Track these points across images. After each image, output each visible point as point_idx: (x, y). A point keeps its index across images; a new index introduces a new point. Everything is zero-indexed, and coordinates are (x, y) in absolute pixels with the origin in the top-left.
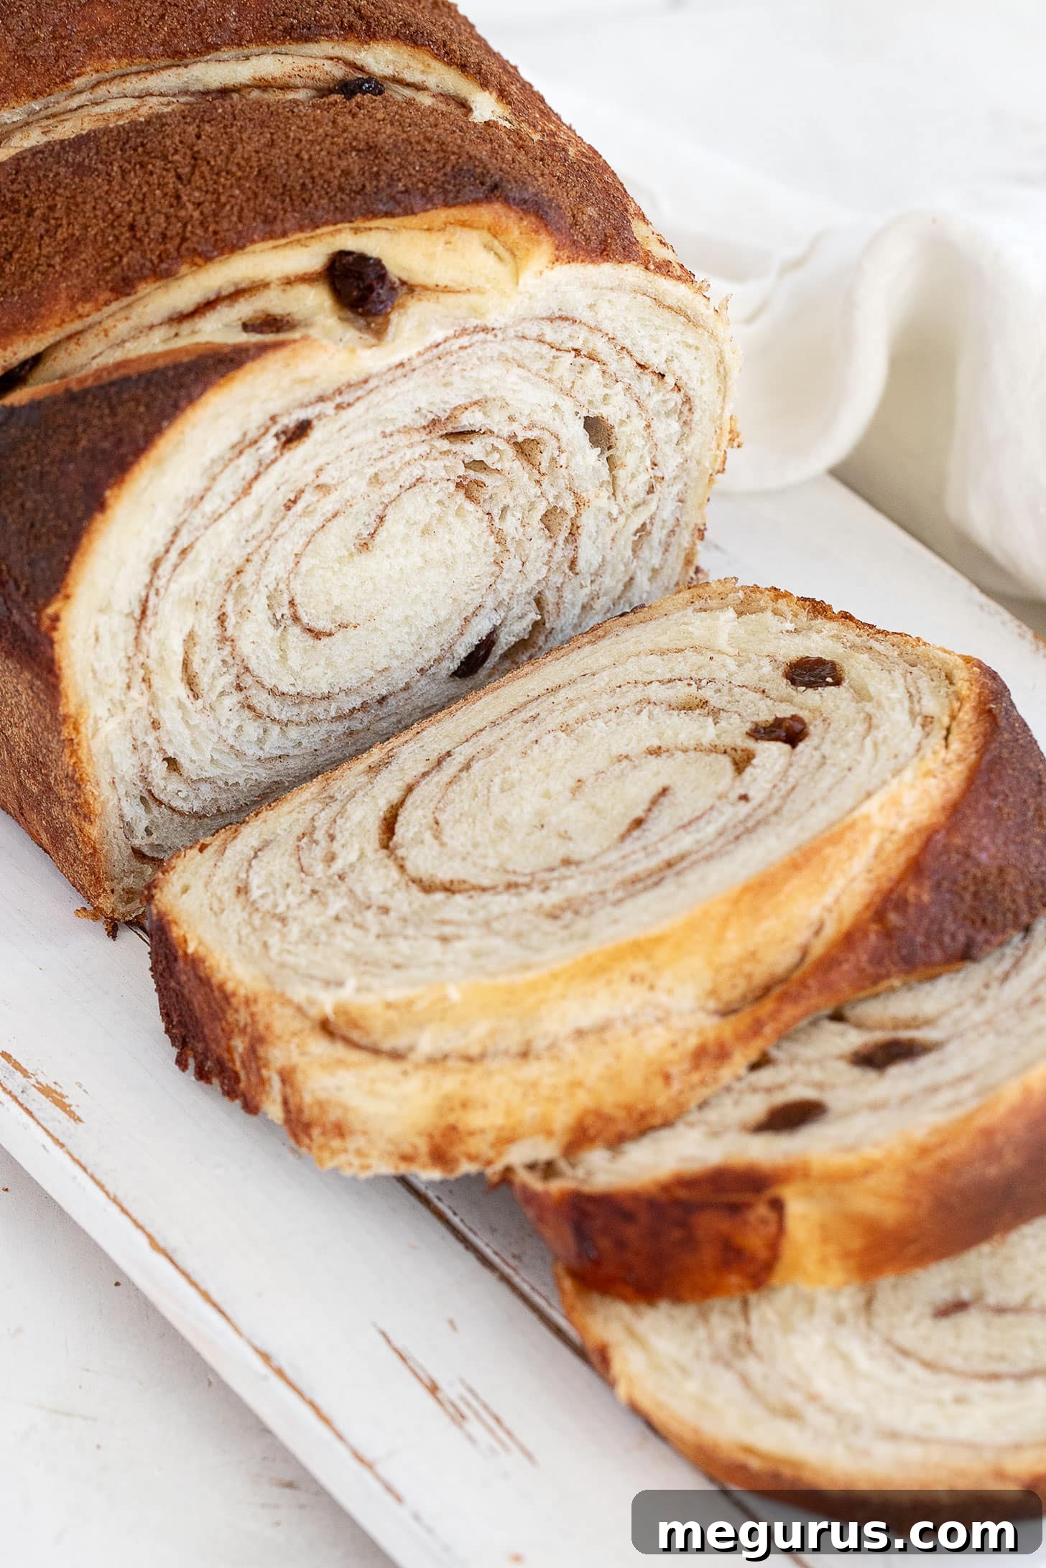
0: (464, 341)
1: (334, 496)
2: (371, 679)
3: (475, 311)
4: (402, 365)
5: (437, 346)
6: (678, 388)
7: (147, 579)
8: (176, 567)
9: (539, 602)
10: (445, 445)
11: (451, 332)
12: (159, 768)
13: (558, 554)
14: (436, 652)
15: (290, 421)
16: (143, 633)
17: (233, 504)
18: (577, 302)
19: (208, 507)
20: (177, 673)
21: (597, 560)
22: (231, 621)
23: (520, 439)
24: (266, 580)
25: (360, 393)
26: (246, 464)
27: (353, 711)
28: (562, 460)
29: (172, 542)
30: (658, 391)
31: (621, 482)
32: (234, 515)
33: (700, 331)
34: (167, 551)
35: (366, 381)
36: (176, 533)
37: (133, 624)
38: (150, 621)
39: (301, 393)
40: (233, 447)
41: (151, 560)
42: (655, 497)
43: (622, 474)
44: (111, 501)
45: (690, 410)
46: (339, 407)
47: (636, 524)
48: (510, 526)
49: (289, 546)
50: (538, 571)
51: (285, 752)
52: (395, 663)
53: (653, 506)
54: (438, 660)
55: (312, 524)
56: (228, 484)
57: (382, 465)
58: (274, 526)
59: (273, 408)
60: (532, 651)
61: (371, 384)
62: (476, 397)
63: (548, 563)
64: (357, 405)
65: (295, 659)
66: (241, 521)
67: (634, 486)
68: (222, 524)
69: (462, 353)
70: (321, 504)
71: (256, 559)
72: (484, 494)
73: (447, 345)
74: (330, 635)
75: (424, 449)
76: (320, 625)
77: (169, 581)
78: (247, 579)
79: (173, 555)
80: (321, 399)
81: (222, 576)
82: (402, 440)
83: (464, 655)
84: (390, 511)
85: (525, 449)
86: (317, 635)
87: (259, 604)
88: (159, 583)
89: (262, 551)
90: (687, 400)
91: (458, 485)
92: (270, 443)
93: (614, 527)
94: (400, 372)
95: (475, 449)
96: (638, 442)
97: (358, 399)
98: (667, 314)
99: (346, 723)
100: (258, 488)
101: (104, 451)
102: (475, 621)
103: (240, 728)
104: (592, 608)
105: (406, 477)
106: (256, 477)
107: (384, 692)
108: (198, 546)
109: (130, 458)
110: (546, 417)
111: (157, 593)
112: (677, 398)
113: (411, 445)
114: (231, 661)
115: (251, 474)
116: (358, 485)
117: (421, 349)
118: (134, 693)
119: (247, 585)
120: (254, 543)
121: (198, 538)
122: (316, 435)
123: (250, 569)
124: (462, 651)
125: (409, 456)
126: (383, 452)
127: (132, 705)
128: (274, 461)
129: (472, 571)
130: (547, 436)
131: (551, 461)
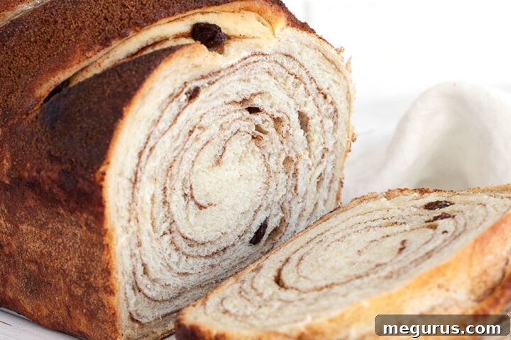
0: (255, 58)
1: (207, 132)
2: (220, 238)
3: (258, 46)
4: (232, 66)
5: (245, 59)
6: (332, 103)
7: (136, 161)
8: (148, 156)
9: (282, 208)
10: (247, 113)
11: (250, 54)
12: (140, 270)
13: (290, 182)
14: (244, 228)
15: (191, 86)
16: (136, 190)
17: (170, 127)
18: (295, 49)
19: (162, 126)
20: (148, 216)
21: (304, 190)
22: (168, 192)
23: (275, 117)
24: (182, 173)
25: (217, 77)
26: (174, 107)
27: (214, 253)
28: (291, 132)
29: (147, 143)
30: (325, 104)
31: (313, 149)
32: (170, 133)
33: (340, 74)
34: (145, 147)
35: (219, 72)
36: (148, 138)
37: (131, 185)
38: (138, 185)
39: (198, 73)
40: (170, 96)
41: (139, 151)
42: (325, 159)
43: (313, 144)
44: (125, 114)
45: (337, 116)
46: (210, 84)
47: (318, 174)
48: (272, 162)
49: (189, 156)
50: (283, 191)
51: (187, 271)
52: (229, 231)
53: (325, 164)
54: (246, 232)
55: (198, 145)
56: (168, 116)
57: (225, 119)
58: (185, 143)
59: (186, 78)
60: (280, 235)
61: (221, 74)
62: (259, 90)
63: (286, 187)
64: (217, 83)
65: (192, 219)
66: (173, 137)
67: (318, 152)
68: (166, 137)
69: (254, 64)
70: (202, 136)
71: (178, 159)
72: (263, 143)
73: (249, 59)
74: (205, 208)
75: (238, 114)
76: (202, 202)
77: (145, 164)
78: (174, 170)
79: (147, 150)
80: (203, 77)
81: (164, 168)
82: (232, 107)
83: (255, 231)
84: (227, 145)
85: (277, 121)
86: (201, 207)
87: (178, 185)
88: (142, 164)
89: (180, 156)
90: (336, 111)
91: (253, 137)
92: (184, 97)
93: (310, 172)
94: (232, 70)
95: (258, 118)
96: (318, 129)
97: (217, 80)
98: (328, 63)
99: (211, 259)
100: (180, 120)
101: (119, 92)
102: (259, 213)
103: (170, 255)
104: (303, 216)
105: (233, 129)
106: (178, 115)
107: (225, 246)
108: (157, 147)
109: (133, 93)
110: (284, 107)
111: (141, 170)
112: (331, 110)
113: (235, 111)
114: (168, 215)
115: (176, 113)
116: (214, 129)
117: (239, 59)
118: (132, 223)
119: (174, 173)
120: (177, 152)
121: (156, 143)
122: (202, 96)
123: (176, 165)
124: (255, 229)
125: (234, 117)
126: (225, 113)
127: (131, 230)
128: (185, 107)
129: (258, 184)
130: (285, 117)
131: (287, 132)
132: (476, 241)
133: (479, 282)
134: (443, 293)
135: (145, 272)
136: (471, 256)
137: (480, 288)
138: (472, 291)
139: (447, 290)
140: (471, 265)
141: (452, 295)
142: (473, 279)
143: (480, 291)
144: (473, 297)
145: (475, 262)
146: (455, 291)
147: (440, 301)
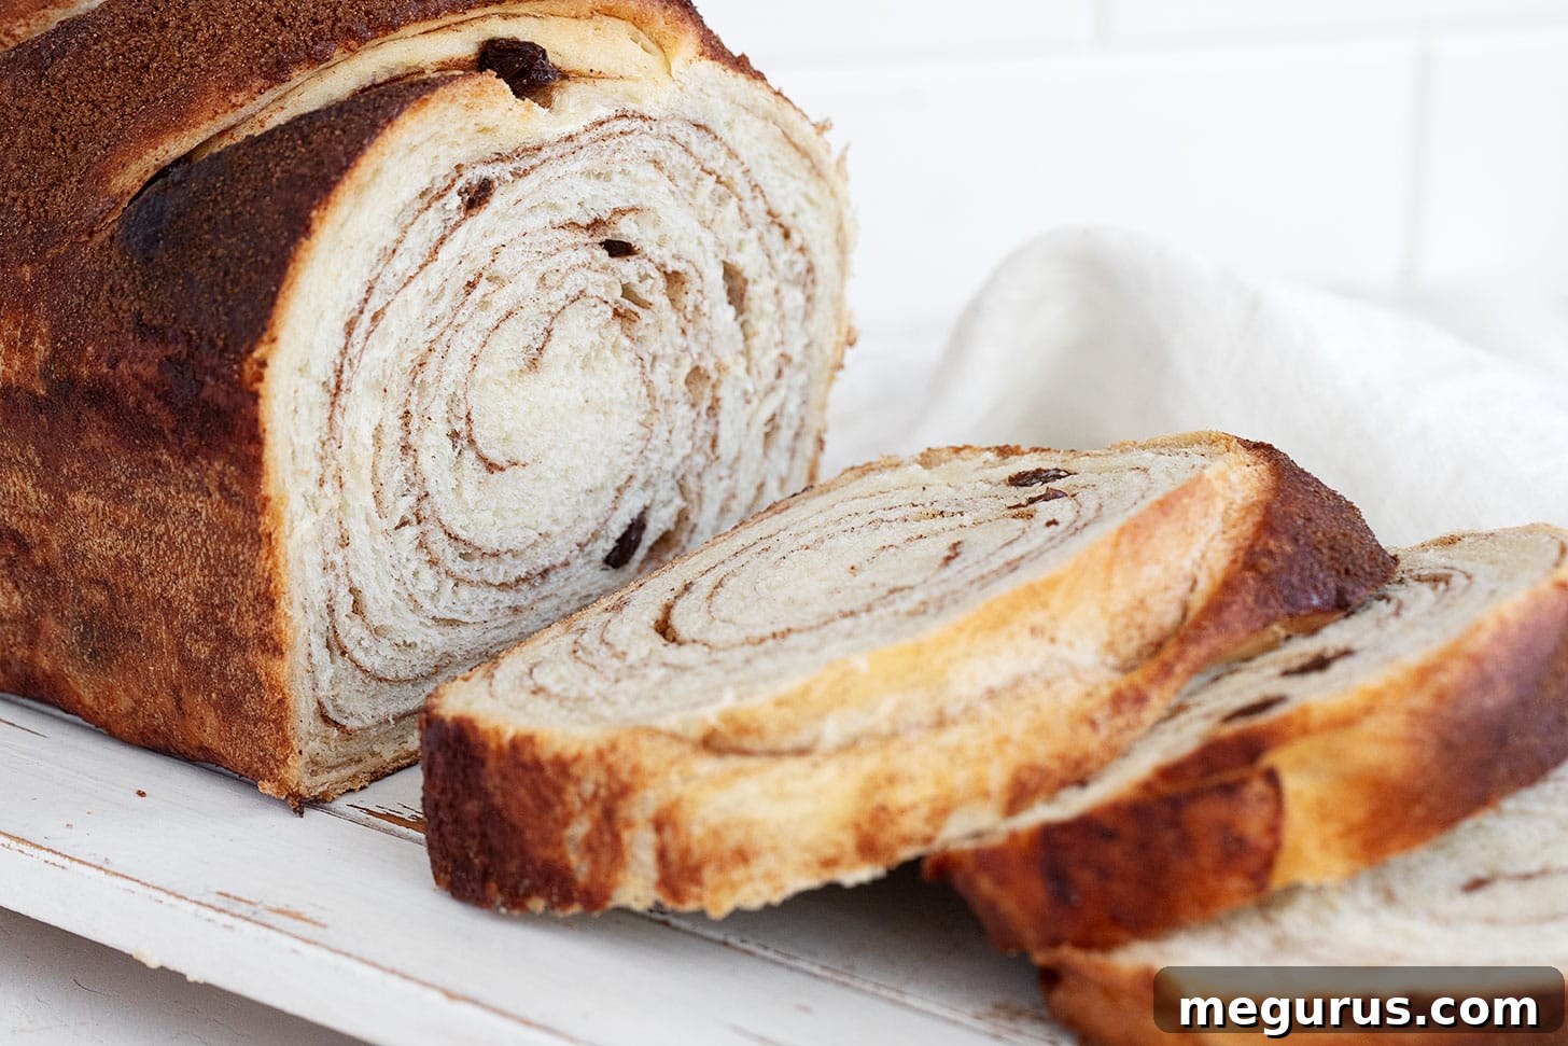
0: (623, 124)
1: (509, 288)
2: (535, 544)
3: (632, 98)
4: (570, 138)
5: (601, 124)
6: (802, 250)
7: (342, 343)
8: (369, 333)
9: (682, 488)
10: (603, 254)
11: (612, 113)
12: (344, 604)
13: (702, 428)
14: (591, 525)
15: (473, 176)
16: (337, 411)
17: (421, 268)
18: (718, 113)
19: (402, 264)
20: (366, 474)
21: (735, 448)
22: (415, 423)
23: (669, 269)
24: (447, 381)
25: (535, 161)
26: (433, 221)
27: (519, 580)
28: (705, 308)
29: (366, 300)
30: (785, 249)
31: (756, 354)
32: (419, 285)
33: (822, 184)
34: (361, 312)
35: (539, 149)
36: (370, 290)
37: (327, 399)
38: (343, 399)
39: (488, 146)
40: (423, 194)
41: (347, 318)
42: (784, 381)
43: (756, 342)
44: (315, 225)
45: (813, 281)
46: (518, 174)
47: (766, 414)
48: (659, 376)
49: (465, 343)
50: (683, 446)
51: (455, 616)
52: (556, 529)
53: (782, 392)
54: (595, 536)
55: (488, 319)
56: (417, 242)
57: (551, 263)
58: (455, 311)
59: (461, 155)
60: (676, 550)
61: (543, 155)
62: (633, 202)
63: (691, 437)
64: (533, 175)
65: (469, 493)
66: (428, 293)
67: (767, 361)
68: (411, 290)
69: (622, 139)
70: (495, 297)
71: (438, 348)
72: (639, 329)
73: (610, 125)
74: (502, 469)
75: (583, 255)
76: (494, 455)
77: (362, 350)
78: (430, 373)
79: (367, 316)
80: (500, 158)
81: (407, 364)
82: (568, 237)
83: (618, 535)
84: (556, 325)
85: (674, 279)
86: (491, 467)
87: (439, 410)
88: (353, 351)
89: (444, 339)
90: (810, 270)
91: (616, 313)
92: (454, 201)
93: (749, 409)
94: (569, 146)
95: (628, 268)
96: (769, 307)
97: (532, 168)
98: (795, 156)
99: (512, 593)
100: (445, 253)
101: (303, 176)
102: (627, 495)
103: (415, 574)
104: (729, 511)
105: (571, 287)
106: (442, 241)
107: (547, 564)
108: (388, 311)
109: (333, 178)
110: (690, 248)
111: (351, 364)
112: (801, 266)
113: (575, 247)
114: (413, 479)
115: (437, 236)
116: (526, 284)
117: (587, 123)
118: (327, 488)
119: (430, 380)
120: (436, 329)
121: (388, 304)
122: (497, 201)
123: (433, 360)
124: (616, 530)
125: (573, 261)
126: (553, 249)
127: (324, 506)
128: (458, 225)
129: (626, 426)
130: (692, 272)
131: (696, 308)
132: (1122, 531)
133: (1127, 626)
134: (1041, 648)
135: (357, 608)
136: (1110, 565)
137: (1130, 639)
138: (1110, 646)
139: (1053, 640)
140: (1108, 586)
141: (1062, 650)
142: (1113, 618)
143: (1129, 648)
144: (1111, 660)
145: (1117, 580)
146: (1071, 645)
147: (1035, 665)
